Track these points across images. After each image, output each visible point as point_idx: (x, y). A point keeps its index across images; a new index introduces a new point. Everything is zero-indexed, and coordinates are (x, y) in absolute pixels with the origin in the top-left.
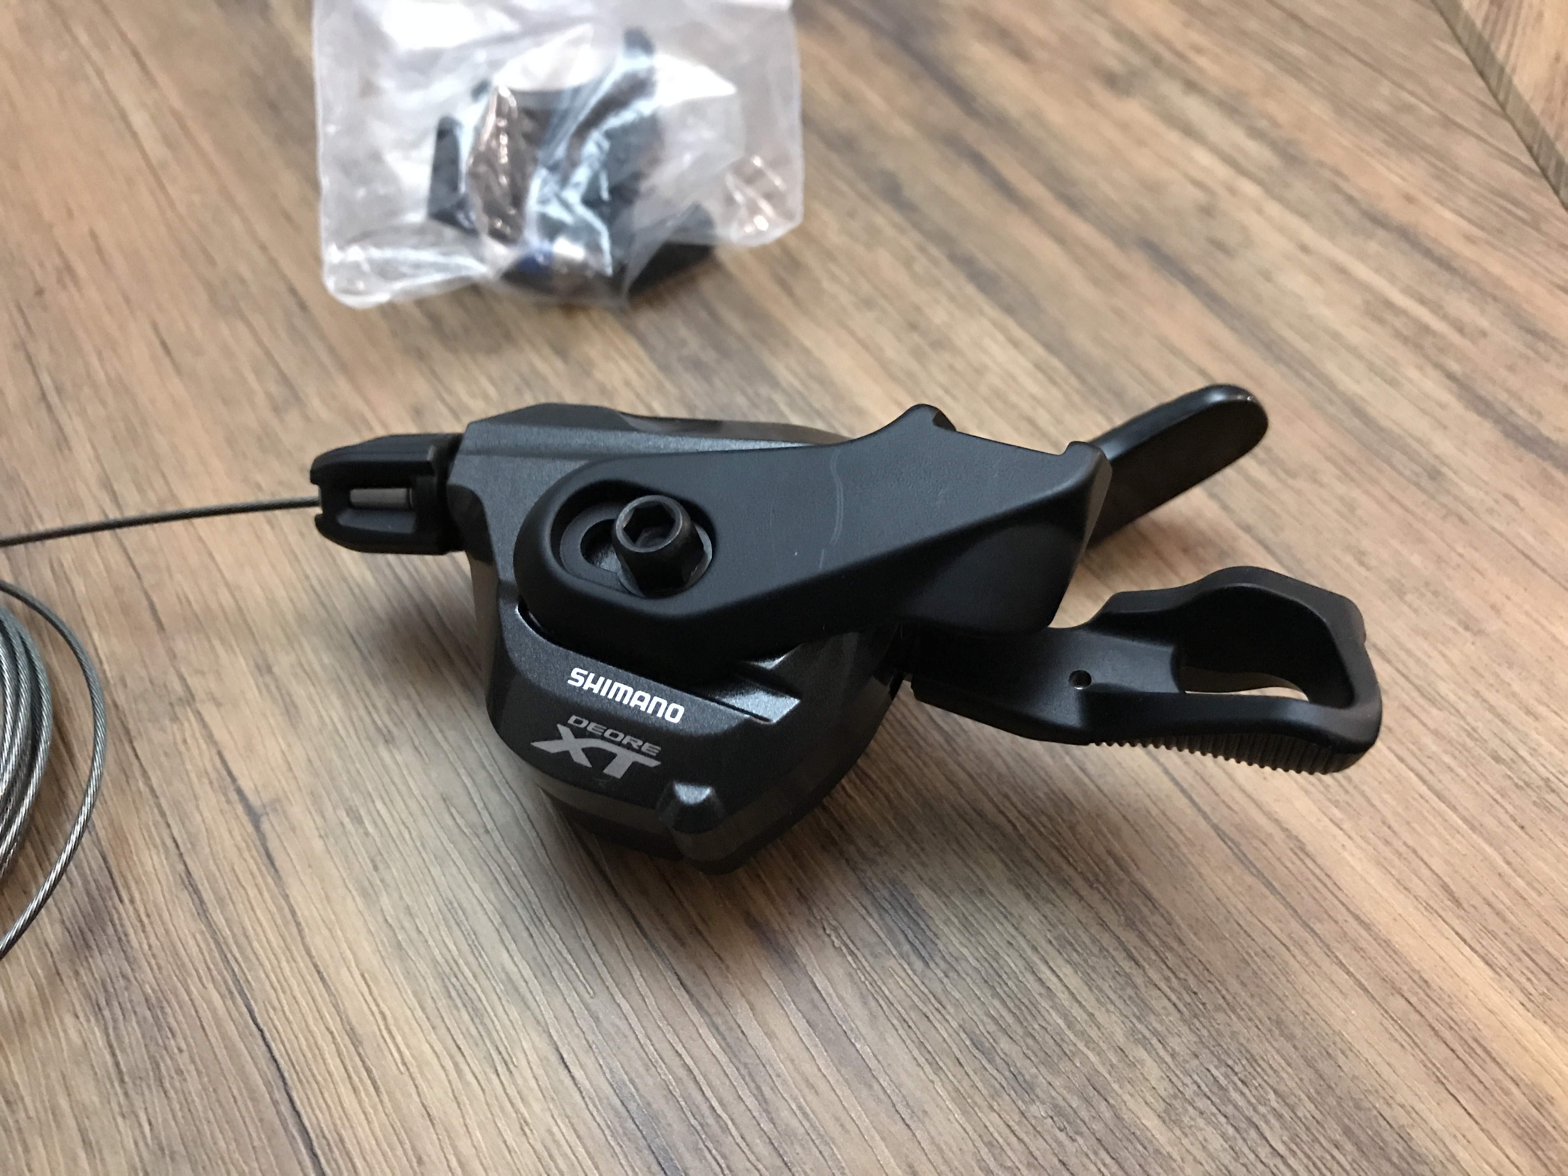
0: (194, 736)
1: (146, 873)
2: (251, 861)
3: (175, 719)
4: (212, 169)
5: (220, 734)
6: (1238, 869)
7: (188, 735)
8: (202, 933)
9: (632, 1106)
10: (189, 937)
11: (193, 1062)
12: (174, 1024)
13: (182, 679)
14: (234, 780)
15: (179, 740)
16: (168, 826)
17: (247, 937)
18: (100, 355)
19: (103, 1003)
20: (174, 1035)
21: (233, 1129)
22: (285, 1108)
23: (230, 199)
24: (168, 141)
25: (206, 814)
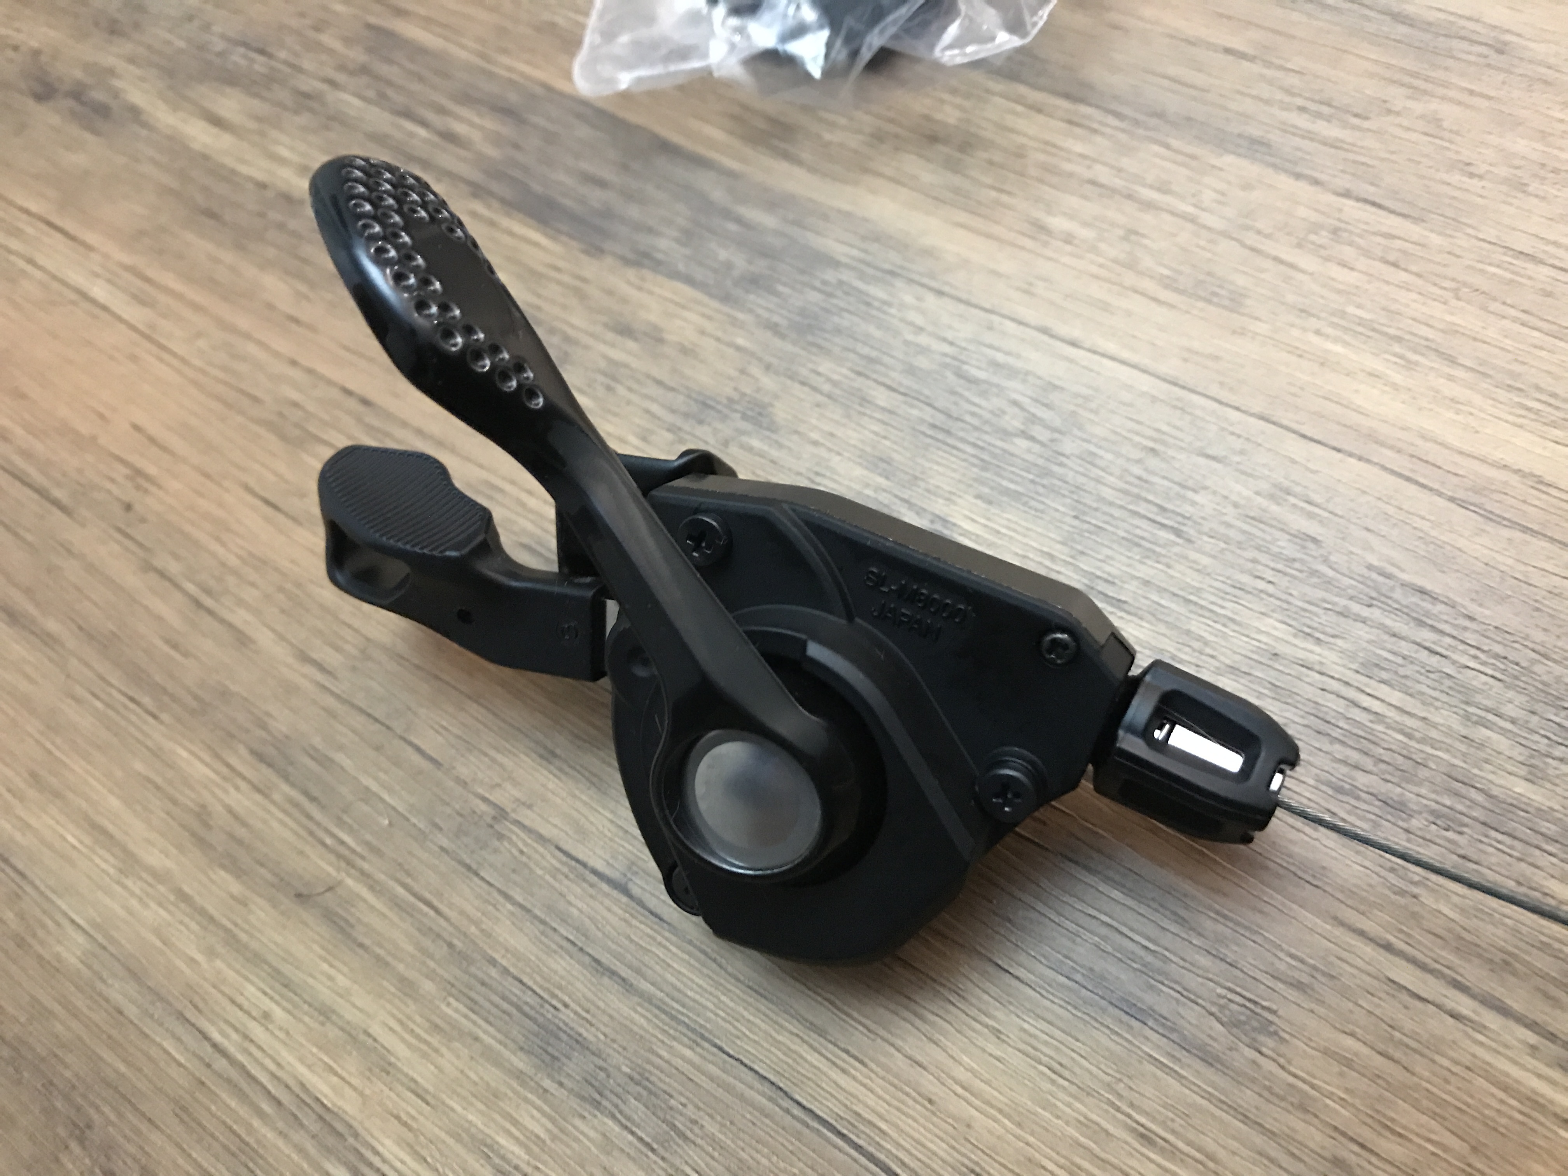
0: (526, 844)
1: (562, 978)
2: (642, 927)
3: (501, 837)
4: (197, 308)
5: (546, 830)
6: (1490, 527)
7: (520, 845)
8: (639, 1004)
9: (1078, 977)
10: (633, 1014)
11: (699, 1109)
12: (665, 1088)
13: (485, 800)
14: (584, 865)
15: (515, 852)
16: (555, 930)
17: (679, 991)
18: (218, 539)
19: (598, 1097)
20: (671, 1096)
21: (765, 1144)
22: (797, 1111)
23: (232, 329)
24: (140, 300)
25: (580, 904)
